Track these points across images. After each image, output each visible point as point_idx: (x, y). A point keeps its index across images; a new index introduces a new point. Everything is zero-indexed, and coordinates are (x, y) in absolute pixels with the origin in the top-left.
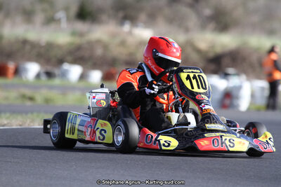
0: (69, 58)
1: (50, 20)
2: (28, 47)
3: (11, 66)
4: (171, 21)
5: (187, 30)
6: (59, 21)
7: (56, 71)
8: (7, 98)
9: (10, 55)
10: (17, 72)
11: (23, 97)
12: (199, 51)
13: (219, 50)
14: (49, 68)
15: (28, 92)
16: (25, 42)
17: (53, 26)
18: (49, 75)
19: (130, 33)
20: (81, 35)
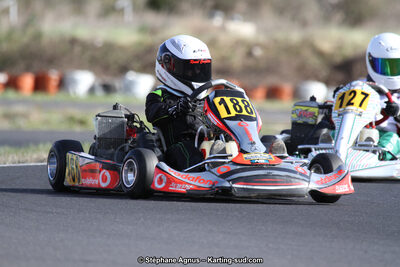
0: (137, 65)
1: (110, 10)
2: (77, 49)
3: (54, 76)
4: (280, 11)
5: (304, 24)
6: (121, 11)
7: (117, 83)
8: (47, 122)
9: (52, 61)
10: (62, 84)
11: (71, 120)
12: (320, 54)
13: (349, 52)
14: (108, 80)
15: (78, 113)
16: (73, 41)
17: (112, 18)
18: (108, 89)
19: (223, 29)
20: (153, 31)
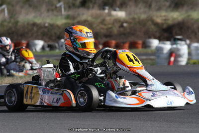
12: (156, 24)
13: (170, 22)
14: (51, 43)
16: (34, 24)
19: (109, 15)
20: (74, 18)
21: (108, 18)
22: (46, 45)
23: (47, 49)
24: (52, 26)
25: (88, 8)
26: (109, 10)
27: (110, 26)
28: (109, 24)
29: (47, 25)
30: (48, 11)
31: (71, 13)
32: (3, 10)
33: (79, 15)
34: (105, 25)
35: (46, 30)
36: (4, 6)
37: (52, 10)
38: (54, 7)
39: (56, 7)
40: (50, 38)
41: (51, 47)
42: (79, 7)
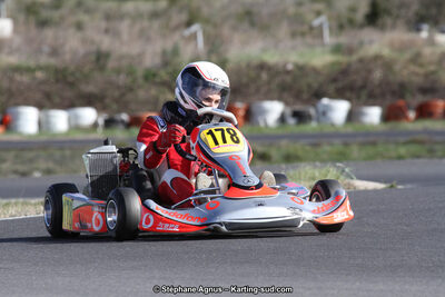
21: (427, 51)
22: (289, 111)
23: (291, 121)
24: (301, 69)
25: (383, 28)
26: (430, 31)
27: (432, 68)
28: (430, 63)
29: (290, 67)
30: (293, 35)
31: (344, 39)
32: (194, 36)
33: (361, 44)
34: (421, 65)
35: (288, 79)
36: (196, 28)
37: (303, 34)
38: (305, 28)
39: (311, 28)
40: (298, 96)
41: (300, 117)
42: (362, 26)
